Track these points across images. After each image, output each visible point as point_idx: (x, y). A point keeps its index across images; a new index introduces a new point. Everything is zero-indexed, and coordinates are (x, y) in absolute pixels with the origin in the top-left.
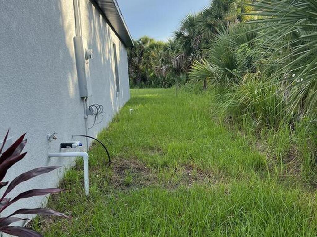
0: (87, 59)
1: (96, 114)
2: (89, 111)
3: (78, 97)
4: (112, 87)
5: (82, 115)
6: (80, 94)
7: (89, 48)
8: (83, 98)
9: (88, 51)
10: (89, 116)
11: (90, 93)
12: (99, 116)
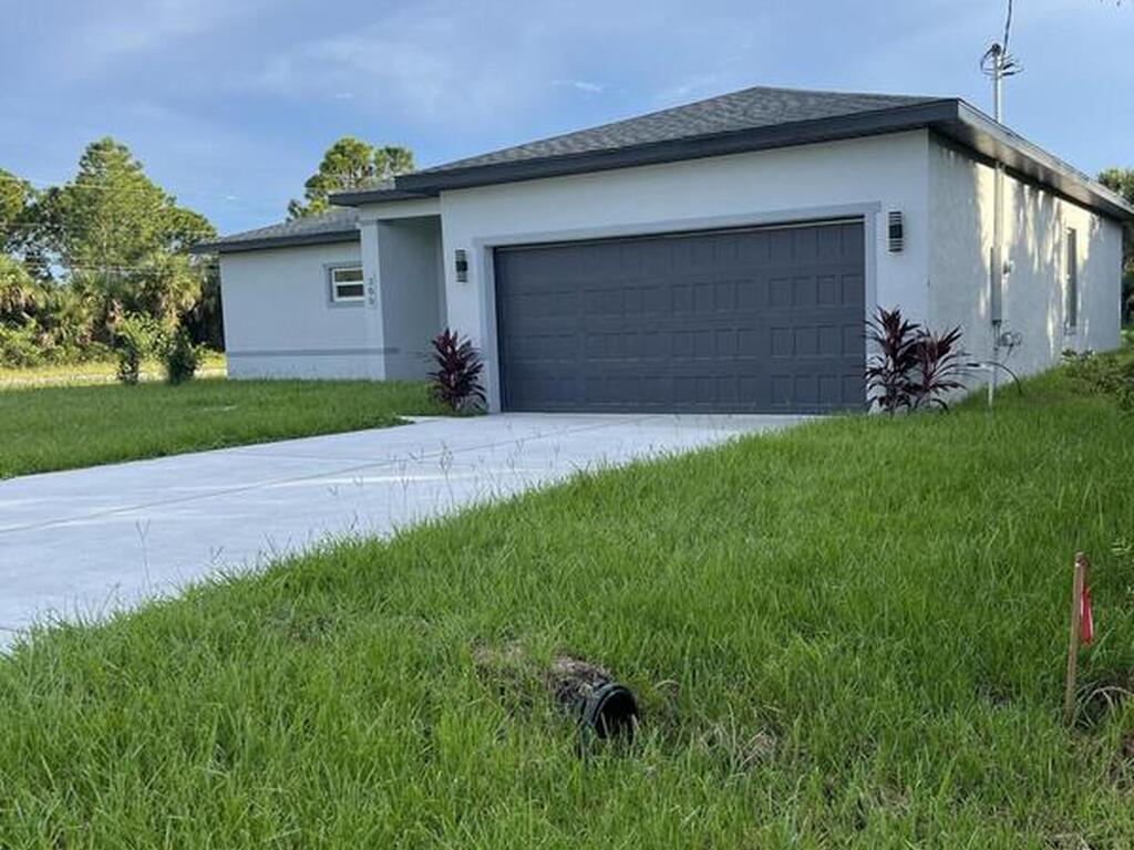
0: (1005, 272)
1: (1012, 345)
2: (1002, 341)
3: (989, 319)
4: (1053, 312)
5: (991, 344)
6: (993, 315)
7: (1010, 259)
8: (996, 323)
9: (1008, 263)
10: (1001, 348)
11: (1005, 316)
12: (1016, 348)
